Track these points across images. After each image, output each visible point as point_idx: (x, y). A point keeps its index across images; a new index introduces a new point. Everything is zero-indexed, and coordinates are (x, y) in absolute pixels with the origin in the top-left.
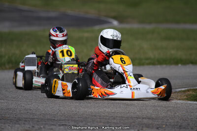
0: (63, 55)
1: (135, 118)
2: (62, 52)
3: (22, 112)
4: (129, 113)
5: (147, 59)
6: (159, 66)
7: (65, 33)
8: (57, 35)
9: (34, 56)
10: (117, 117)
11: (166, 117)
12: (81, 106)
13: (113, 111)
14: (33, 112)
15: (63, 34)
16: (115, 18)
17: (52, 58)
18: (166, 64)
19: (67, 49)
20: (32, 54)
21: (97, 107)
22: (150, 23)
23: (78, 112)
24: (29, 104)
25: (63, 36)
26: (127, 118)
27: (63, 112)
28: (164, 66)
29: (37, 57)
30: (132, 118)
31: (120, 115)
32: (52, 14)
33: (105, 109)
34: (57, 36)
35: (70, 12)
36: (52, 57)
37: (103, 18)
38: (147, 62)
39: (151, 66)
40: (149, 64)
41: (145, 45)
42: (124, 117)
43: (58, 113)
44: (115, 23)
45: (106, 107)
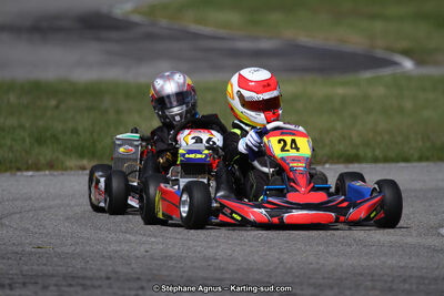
3: (196, 264)
10: (410, 277)
12: (329, 252)
13: (402, 264)
14: (222, 266)
21: (366, 254)
23: (323, 265)
24: (212, 247)
26: (435, 279)
27: (288, 266)
31: (419, 274)
33: (383, 259)
35: (304, 39)
37: (380, 53)
42: (427, 278)
43: (276, 268)
44: (408, 64)
45: (385, 254)
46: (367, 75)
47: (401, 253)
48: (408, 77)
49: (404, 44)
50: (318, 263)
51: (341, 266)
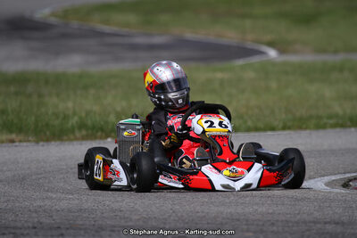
1: (310, 222)
4: (298, 214)
5: (330, 117)
10: (277, 221)
13: (271, 211)
14: (126, 215)
16: (271, 44)
23: (208, 213)
24: (117, 202)
26: (297, 223)
27: (179, 214)
30: (305, 222)
31: (284, 219)
32: (158, 40)
33: (255, 207)
35: (189, 35)
37: (249, 45)
38: (331, 122)
40: (334, 126)
41: (328, 92)
42: (291, 222)
43: (170, 216)
44: (272, 53)
45: (257, 204)
46: (240, 62)
48: (272, 63)
49: (268, 37)
50: (203, 212)
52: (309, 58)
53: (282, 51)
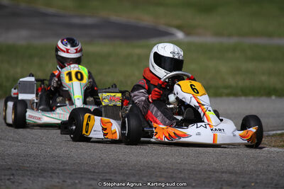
0: (70, 79)
1: (210, 171)
2: (69, 74)
3: (47, 160)
5: (226, 87)
6: (243, 98)
7: (79, 47)
8: (67, 50)
9: (32, 79)
10: (184, 169)
11: (256, 171)
15: (76, 50)
16: (180, 28)
17: (57, 82)
18: (254, 95)
19: (76, 70)
20: (30, 76)
21: (156, 154)
22: (230, 35)
23: (129, 161)
25: (76, 52)
26: (200, 171)
27: (106, 162)
28: (251, 98)
29: (36, 80)
30: (205, 171)
31: (189, 168)
32: (88, 21)
33: (167, 158)
34: (68, 52)
36: (57, 79)
38: (226, 91)
39: (231, 98)
40: (228, 95)
41: (224, 68)
42: (195, 170)
47: (178, 154)
49: (178, 22)
51: (140, 162)
52: (209, 39)
53: (187, 34)
